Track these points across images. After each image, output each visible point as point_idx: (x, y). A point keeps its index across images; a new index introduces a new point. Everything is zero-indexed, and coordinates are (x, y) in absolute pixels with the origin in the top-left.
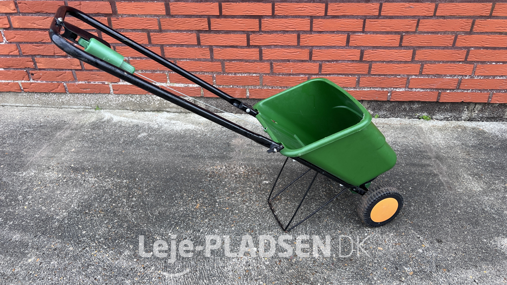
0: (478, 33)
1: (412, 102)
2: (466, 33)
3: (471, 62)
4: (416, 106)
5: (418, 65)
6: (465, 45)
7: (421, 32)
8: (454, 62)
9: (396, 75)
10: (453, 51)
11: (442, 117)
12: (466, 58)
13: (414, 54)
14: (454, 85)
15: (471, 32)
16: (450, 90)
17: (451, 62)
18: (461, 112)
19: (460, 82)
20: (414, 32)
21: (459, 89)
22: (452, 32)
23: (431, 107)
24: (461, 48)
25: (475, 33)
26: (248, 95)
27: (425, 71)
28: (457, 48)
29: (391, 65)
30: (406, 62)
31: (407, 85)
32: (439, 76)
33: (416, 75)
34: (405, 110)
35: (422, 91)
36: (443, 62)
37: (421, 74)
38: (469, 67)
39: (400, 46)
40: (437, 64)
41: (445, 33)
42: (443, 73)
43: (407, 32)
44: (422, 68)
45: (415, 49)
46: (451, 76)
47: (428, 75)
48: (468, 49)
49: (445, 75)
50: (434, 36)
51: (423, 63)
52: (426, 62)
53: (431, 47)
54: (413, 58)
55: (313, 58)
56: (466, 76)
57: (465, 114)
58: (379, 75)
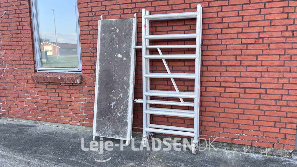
0: (241, 119)
1: (223, 143)
2: (237, 119)
3: (241, 129)
4: (225, 144)
5: (222, 129)
6: (237, 123)
7: (221, 117)
8: (235, 129)
9: (215, 132)
10: (233, 125)
11: (236, 150)
12: (239, 128)
13: (220, 125)
14: (237, 137)
15: (238, 119)
16: (236, 139)
17: (234, 128)
18: (243, 148)
19: (239, 136)
20: (219, 117)
21: (239, 139)
22: (232, 118)
23: (231, 145)
24: (236, 124)
25: (240, 119)
28: (235, 124)
29: (212, 127)
30: (217, 127)
31: (219, 135)
32: (231, 133)
33: (222, 132)
34: (221, 145)
36: (231, 128)
37: (223, 132)
38: (241, 131)
39: (214, 121)
40: (229, 129)
41: (229, 118)
42: (232, 132)
43: (216, 117)
44: (224, 130)
45: (220, 123)
46: (235, 133)
47: (226, 133)
48: (239, 124)
50: (226, 119)
51: (224, 128)
52: (225, 128)
53: (226, 123)
54: (220, 126)
55: (185, 123)
57: (245, 150)
58: (209, 131)
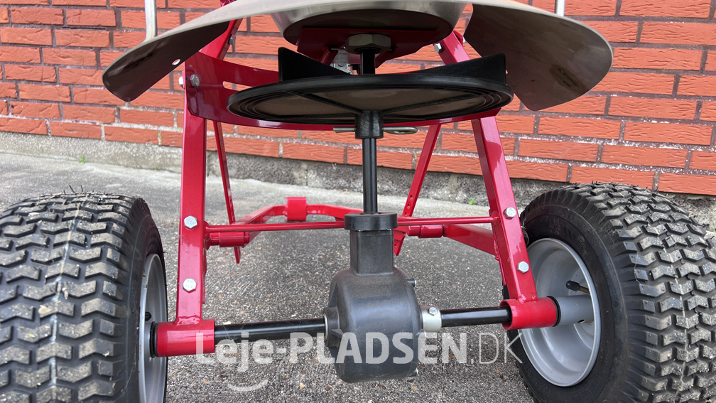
26: (281, 152)
27: (542, 129)
35: (540, 161)
49: (576, 137)
56: (610, 140)
